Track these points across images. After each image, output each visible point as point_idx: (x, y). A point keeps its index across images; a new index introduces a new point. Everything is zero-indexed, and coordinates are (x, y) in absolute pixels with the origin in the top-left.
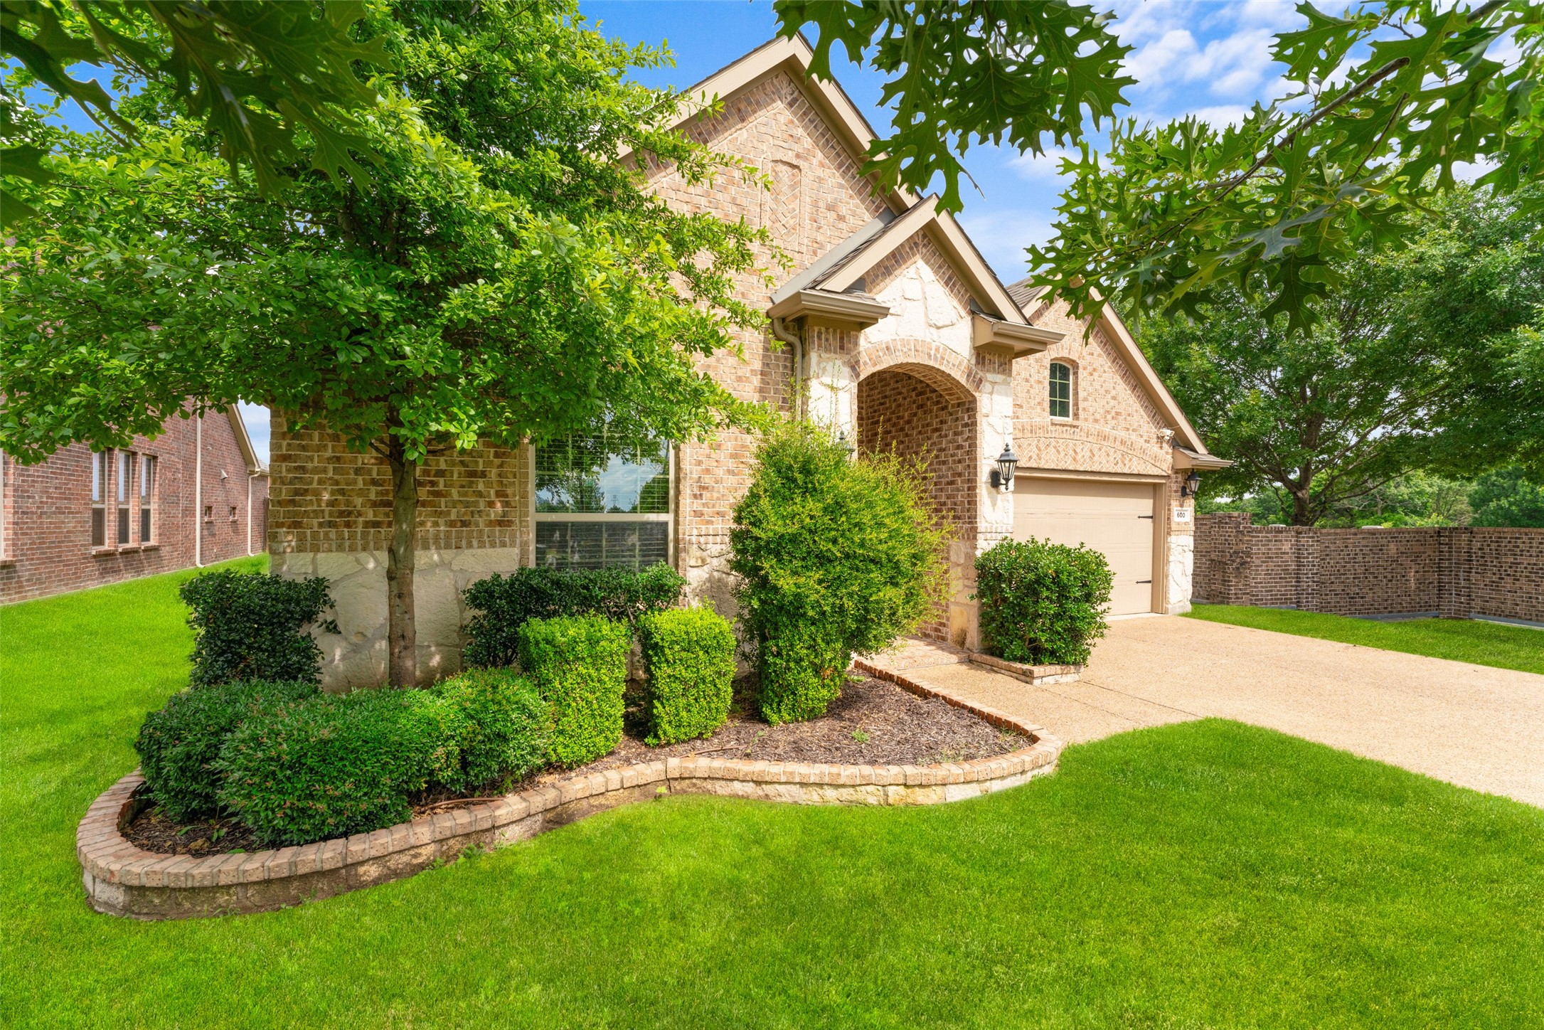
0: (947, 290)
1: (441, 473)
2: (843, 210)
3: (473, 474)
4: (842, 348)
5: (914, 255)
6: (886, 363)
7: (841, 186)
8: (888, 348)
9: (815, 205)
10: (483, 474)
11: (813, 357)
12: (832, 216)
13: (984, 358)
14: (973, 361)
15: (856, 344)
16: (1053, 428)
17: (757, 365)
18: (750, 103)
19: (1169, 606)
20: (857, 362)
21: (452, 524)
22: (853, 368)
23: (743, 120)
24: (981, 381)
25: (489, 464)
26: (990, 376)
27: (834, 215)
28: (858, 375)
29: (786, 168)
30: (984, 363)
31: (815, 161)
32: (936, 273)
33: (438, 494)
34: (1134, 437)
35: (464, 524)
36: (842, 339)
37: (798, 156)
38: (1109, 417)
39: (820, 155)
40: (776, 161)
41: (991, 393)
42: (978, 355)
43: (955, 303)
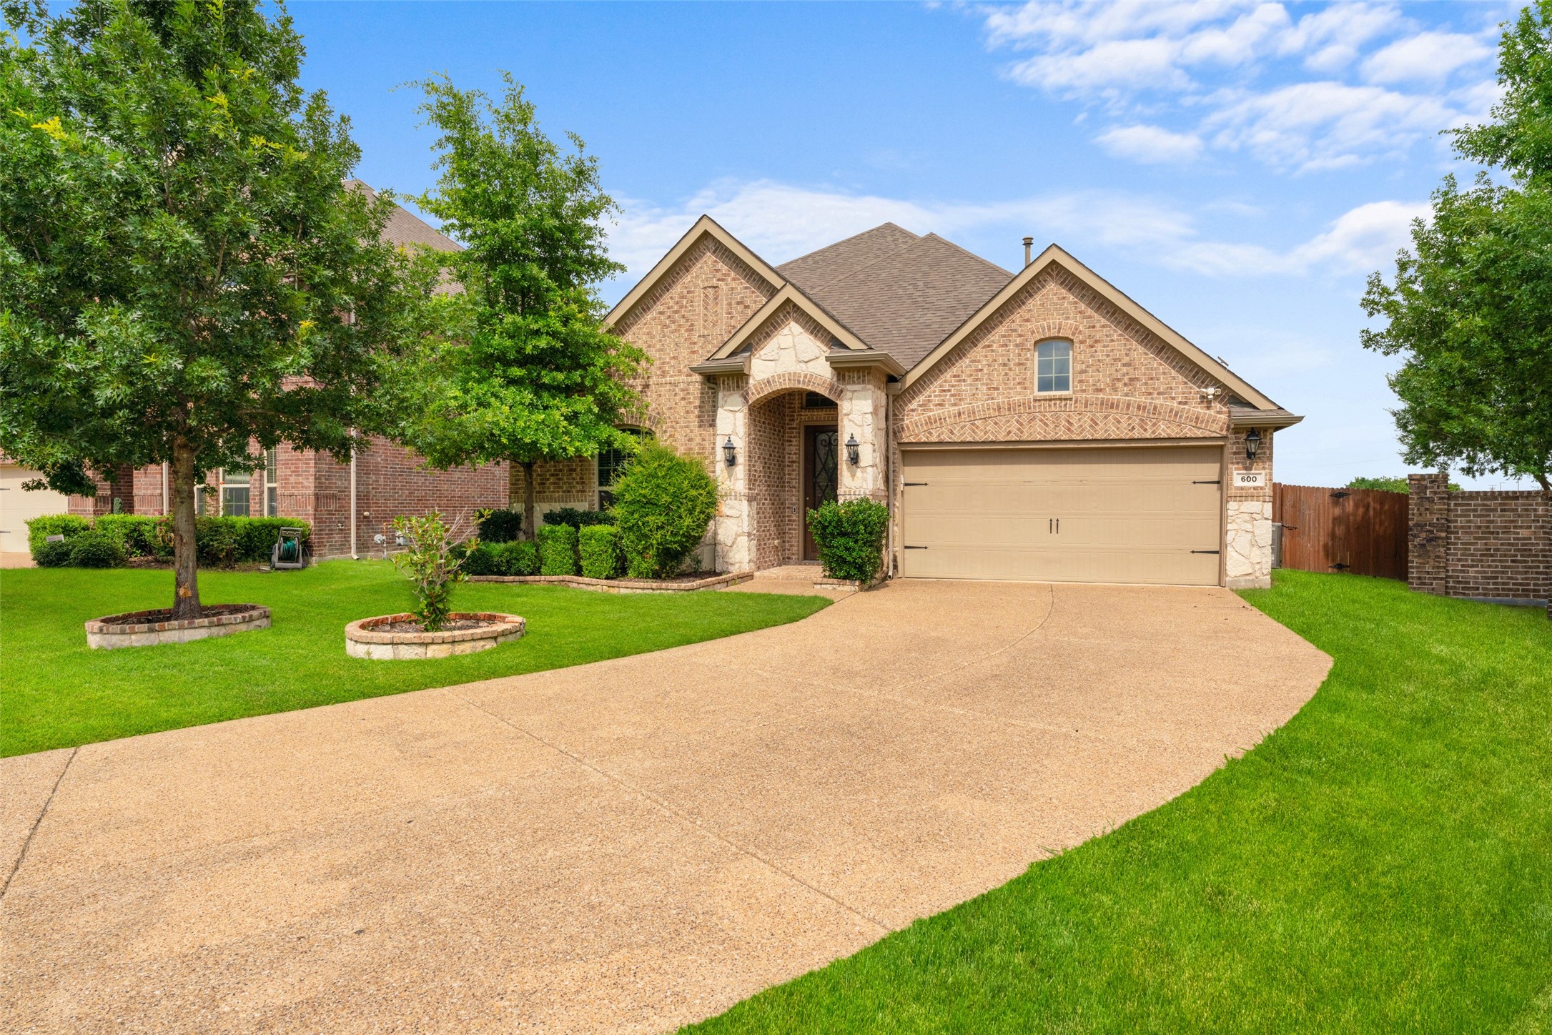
0: (812, 338)
1: (560, 470)
2: (748, 302)
3: (571, 470)
4: (738, 387)
5: (787, 320)
6: (767, 390)
7: (746, 288)
8: (768, 382)
9: (730, 304)
10: (575, 470)
11: (721, 395)
12: (740, 308)
13: (844, 376)
14: (835, 379)
15: (747, 383)
16: (1037, 404)
17: (697, 403)
18: (691, 260)
19: (1228, 579)
20: (747, 394)
21: (564, 492)
22: (745, 398)
23: (688, 271)
24: (841, 391)
25: (577, 465)
26: (849, 387)
27: (742, 306)
28: (747, 402)
29: (710, 290)
30: (844, 379)
31: (729, 279)
32: (803, 328)
33: (559, 479)
34: (1159, 401)
35: (569, 492)
36: (738, 382)
37: (719, 280)
38: (1120, 385)
39: (733, 274)
40: (705, 288)
41: (851, 399)
42: (839, 374)
43: (819, 343)
